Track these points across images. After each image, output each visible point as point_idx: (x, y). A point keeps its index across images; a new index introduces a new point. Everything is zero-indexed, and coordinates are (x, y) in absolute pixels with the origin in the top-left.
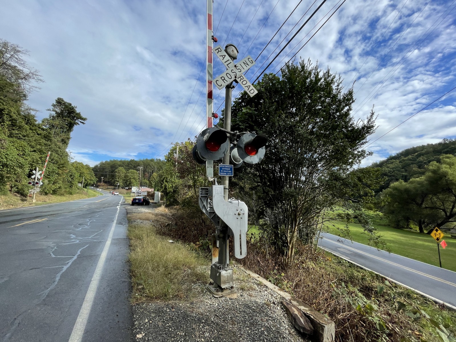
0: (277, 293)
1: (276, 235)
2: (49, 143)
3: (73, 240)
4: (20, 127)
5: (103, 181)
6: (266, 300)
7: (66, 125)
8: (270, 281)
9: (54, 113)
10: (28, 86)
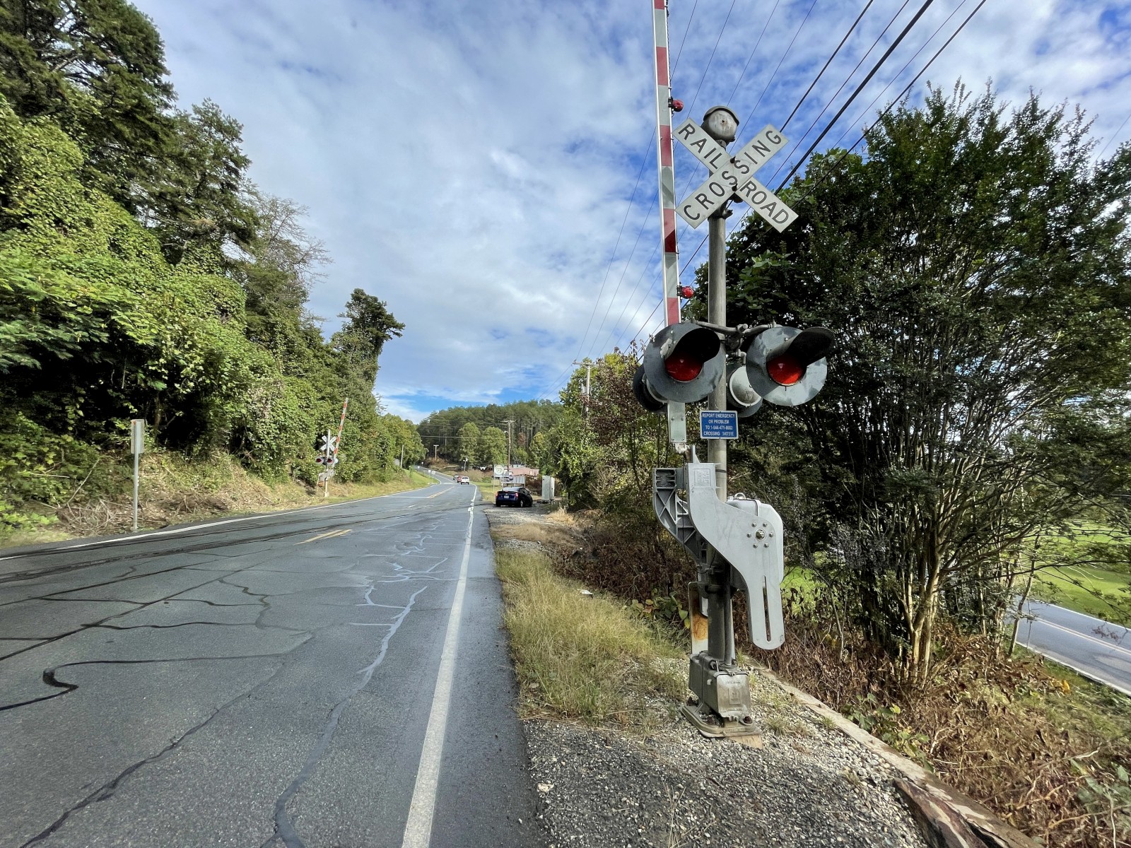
0: (880, 757)
1: (869, 597)
2: (344, 380)
3: (398, 575)
4: (300, 354)
5: (438, 453)
6: (847, 768)
7: (370, 341)
8: (856, 721)
9: (349, 321)
10: (308, 275)
